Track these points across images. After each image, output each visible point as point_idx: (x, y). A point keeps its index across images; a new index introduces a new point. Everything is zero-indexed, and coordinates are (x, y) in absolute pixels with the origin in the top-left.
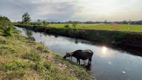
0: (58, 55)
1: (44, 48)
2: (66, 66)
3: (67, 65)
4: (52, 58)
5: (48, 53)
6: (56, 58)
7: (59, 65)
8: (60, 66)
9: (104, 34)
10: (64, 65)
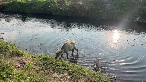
0: (45, 58)
1: (9, 46)
2: (69, 77)
3: (70, 74)
4: (35, 65)
5: (22, 55)
6: (44, 64)
7: (54, 78)
8: (57, 78)
9: (119, 5)
10: (65, 74)
